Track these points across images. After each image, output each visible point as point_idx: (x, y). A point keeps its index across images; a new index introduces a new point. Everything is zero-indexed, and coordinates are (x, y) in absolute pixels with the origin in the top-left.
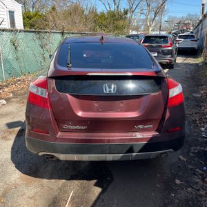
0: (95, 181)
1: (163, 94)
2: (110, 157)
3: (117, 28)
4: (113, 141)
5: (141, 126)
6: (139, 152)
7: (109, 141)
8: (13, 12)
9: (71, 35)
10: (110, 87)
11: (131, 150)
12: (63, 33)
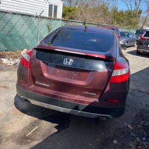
0: (57, 125)
1: (108, 72)
2: (62, 109)
3: (130, 23)
4: (64, 98)
5: (87, 93)
6: (82, 111)
7: (61, 98)
8: (57, 7)
9: (91, 25)
10: (68, 61)
11: (77, 108)
12: (84, 23)
